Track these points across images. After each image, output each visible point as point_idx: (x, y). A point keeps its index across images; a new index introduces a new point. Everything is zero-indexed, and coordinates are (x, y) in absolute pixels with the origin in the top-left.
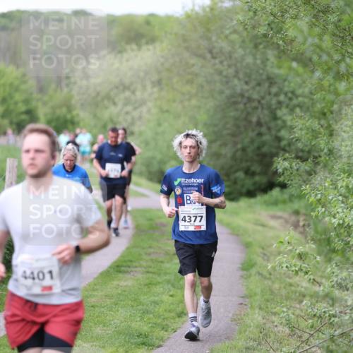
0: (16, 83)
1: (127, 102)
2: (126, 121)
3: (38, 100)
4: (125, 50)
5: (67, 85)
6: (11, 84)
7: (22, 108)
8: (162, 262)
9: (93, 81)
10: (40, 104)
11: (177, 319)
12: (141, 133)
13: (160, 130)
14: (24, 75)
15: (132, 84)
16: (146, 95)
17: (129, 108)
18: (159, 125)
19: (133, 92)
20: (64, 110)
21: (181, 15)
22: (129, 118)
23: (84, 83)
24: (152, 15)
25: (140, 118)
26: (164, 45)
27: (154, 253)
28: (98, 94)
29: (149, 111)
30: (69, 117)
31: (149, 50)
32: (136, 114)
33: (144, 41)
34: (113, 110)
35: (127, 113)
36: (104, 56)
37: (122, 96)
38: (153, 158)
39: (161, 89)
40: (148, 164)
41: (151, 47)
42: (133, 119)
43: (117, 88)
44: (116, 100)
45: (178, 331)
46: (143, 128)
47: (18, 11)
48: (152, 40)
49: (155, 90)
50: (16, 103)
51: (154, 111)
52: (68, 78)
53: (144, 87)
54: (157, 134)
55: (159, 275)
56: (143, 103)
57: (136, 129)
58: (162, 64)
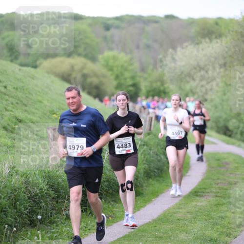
0: (126, 65)
1: (202, 78)
2: (201, 91)
3: (141, 77)
4: (201, 42)
5: (161, 67)
6: (122, 66)
7: (130, 82)
8: (226, 189)
9: (179, 63)
10: (142, 80)
11: (237, 229)
12: (212, 100)
13: (225, 98)
14: (131, 59)
15: (206, 65)
16: (215, 74)
17: (204, 83)
18: (225, 94)
19: (207, 72)
20: (159, 84)
21: (240, 18)
22: (204, 90)
23: (173, 65)
24: (220, 18)
25: (211, 89)
26: (228, 39)
27: (221, 183)
28: (182, 73)
29: (217, 85)
30: (162, 88)
31: (217, 42)
32: (208, 87)
33: (214, 36)
34: (193, 84)
35: (202, 86)
36: (187, 46)
37: (199, 74)
38: (220, 117)
39: (226, 70)
40: (217, 122)
41: (219, 41)
42: (206, 90)
43: (195, 68)
44: (195, 77)
45: (238, 237)
46: (213, 97)
47: (127, 15)
48: (220, 36)
49: (222, 70)
50: (125, 79)
51: (221, 85)
52: (161, 61)
53: (214, 68)
54: (223, 100)
55: (224, 198)
56: (213, 79)
57: (208, 97)
58: (227, 52)
